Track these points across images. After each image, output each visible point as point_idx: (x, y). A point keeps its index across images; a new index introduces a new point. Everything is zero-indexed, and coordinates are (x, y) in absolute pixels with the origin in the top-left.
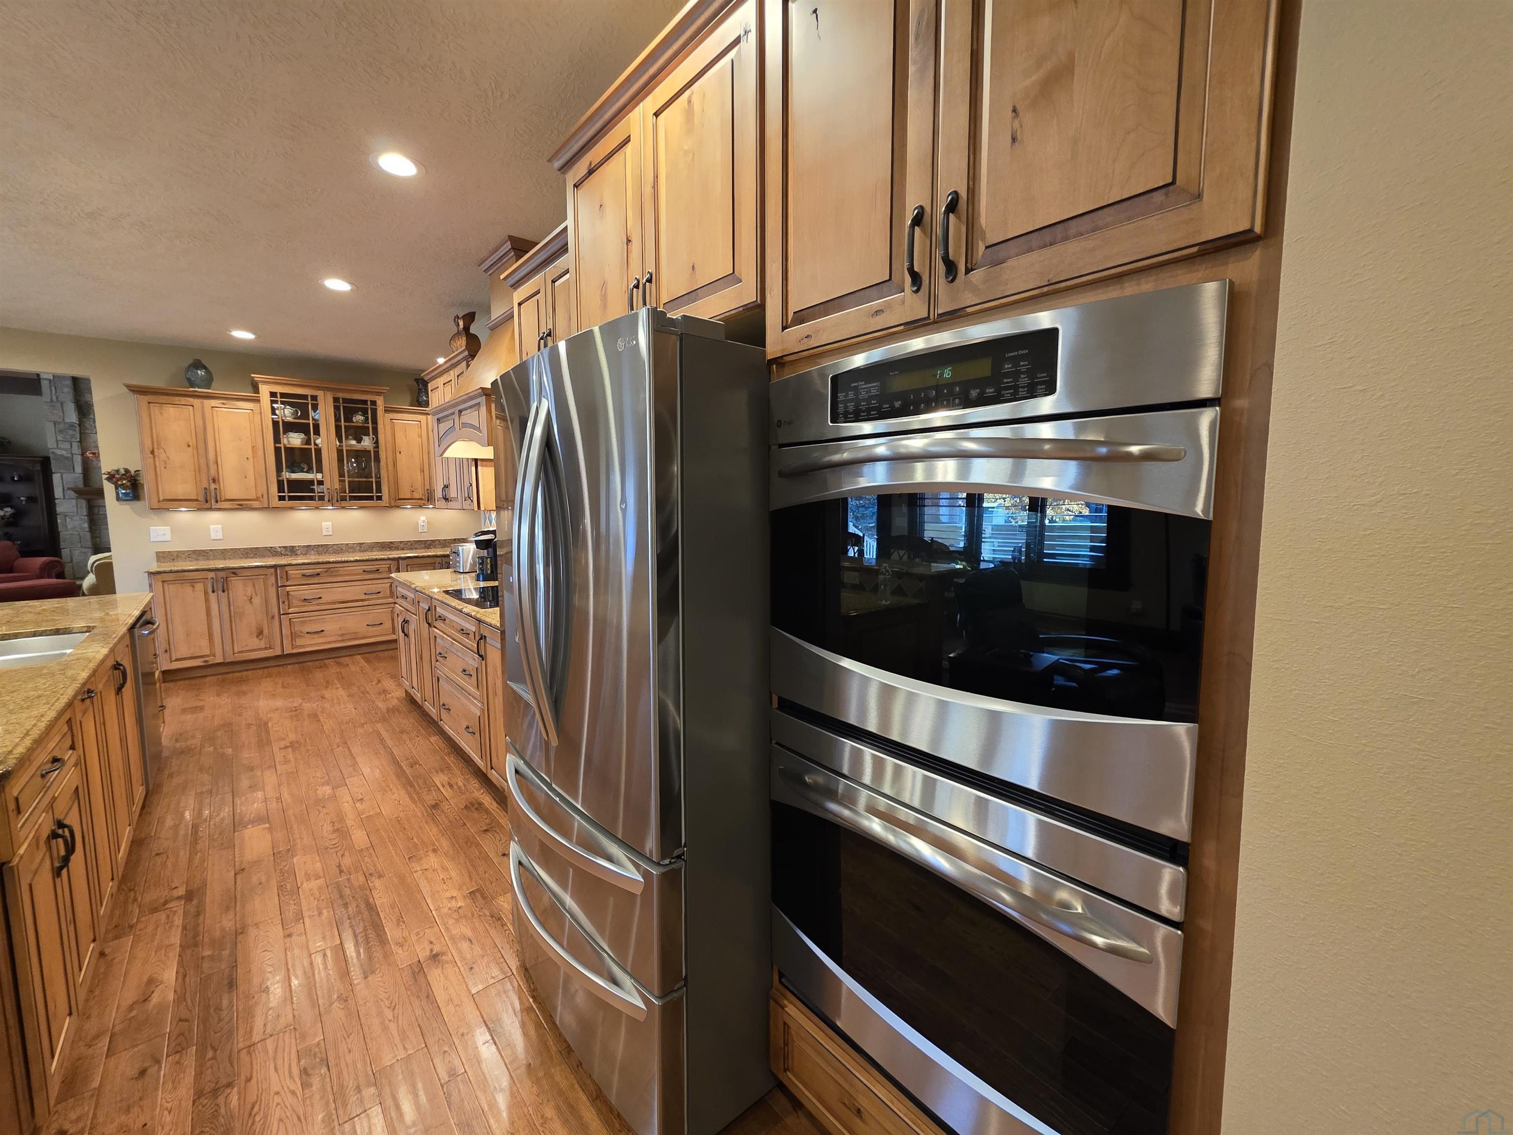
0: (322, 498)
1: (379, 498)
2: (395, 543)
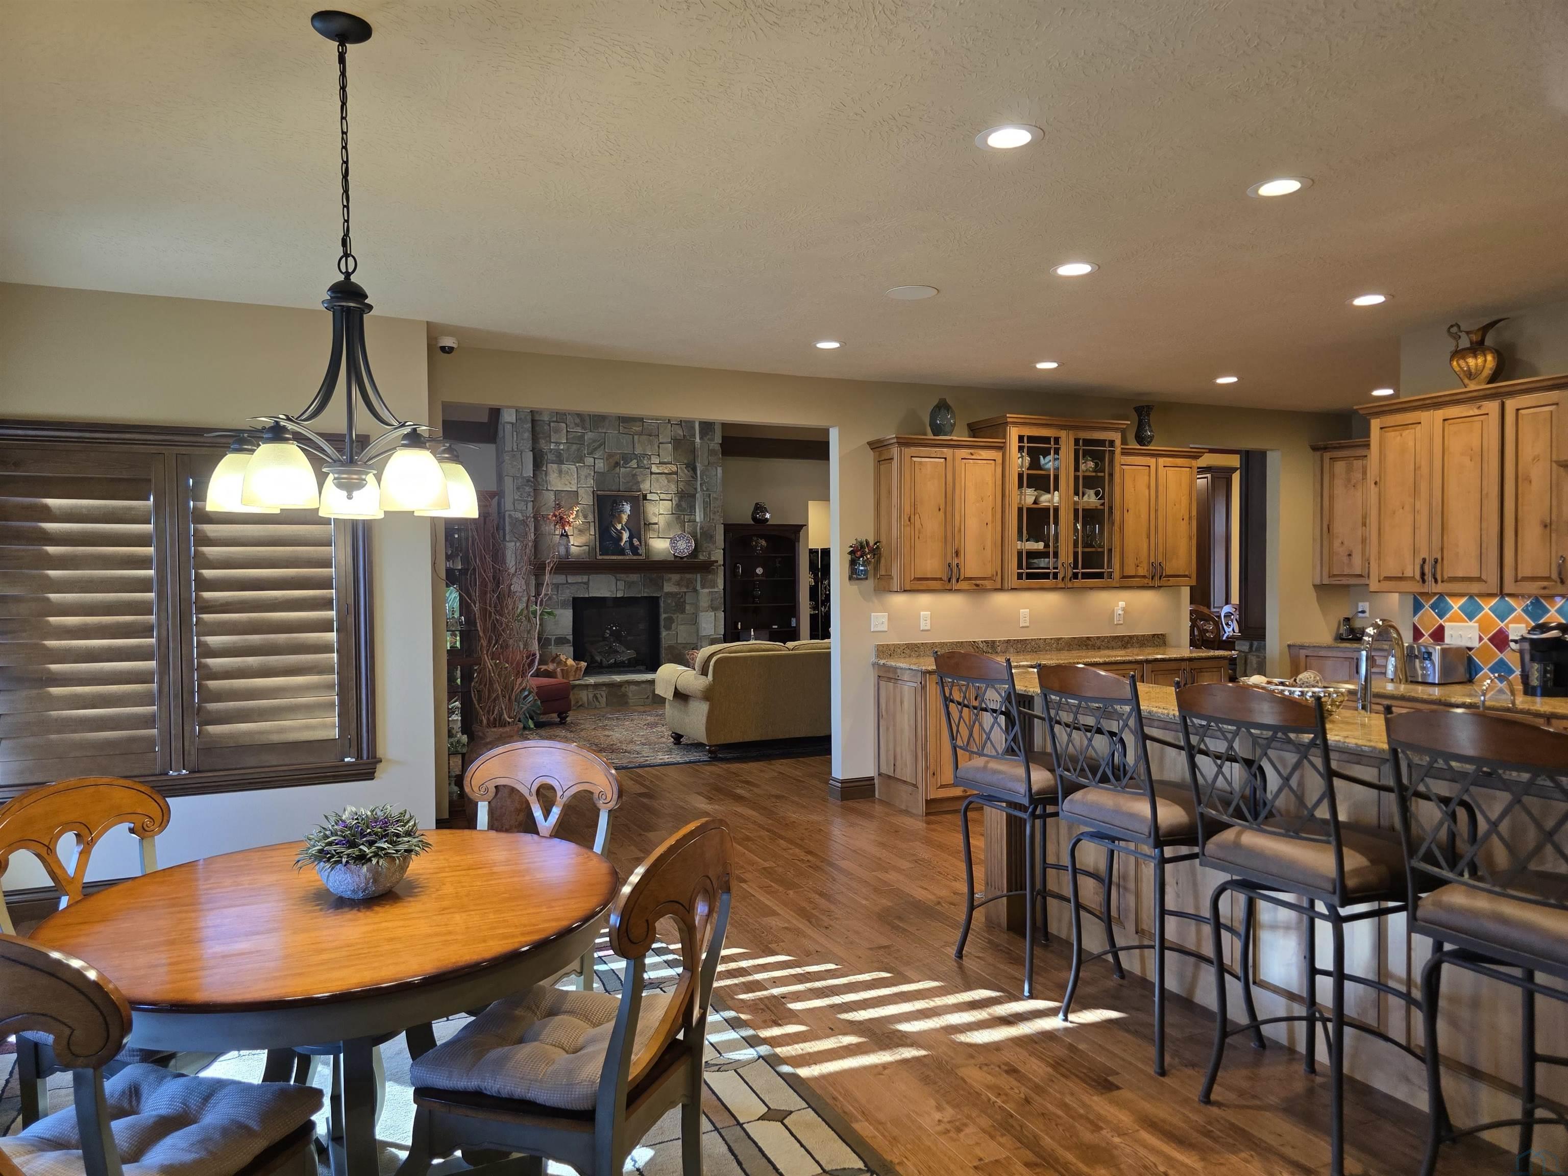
1: (1110, 575)
2: (1092, 640)
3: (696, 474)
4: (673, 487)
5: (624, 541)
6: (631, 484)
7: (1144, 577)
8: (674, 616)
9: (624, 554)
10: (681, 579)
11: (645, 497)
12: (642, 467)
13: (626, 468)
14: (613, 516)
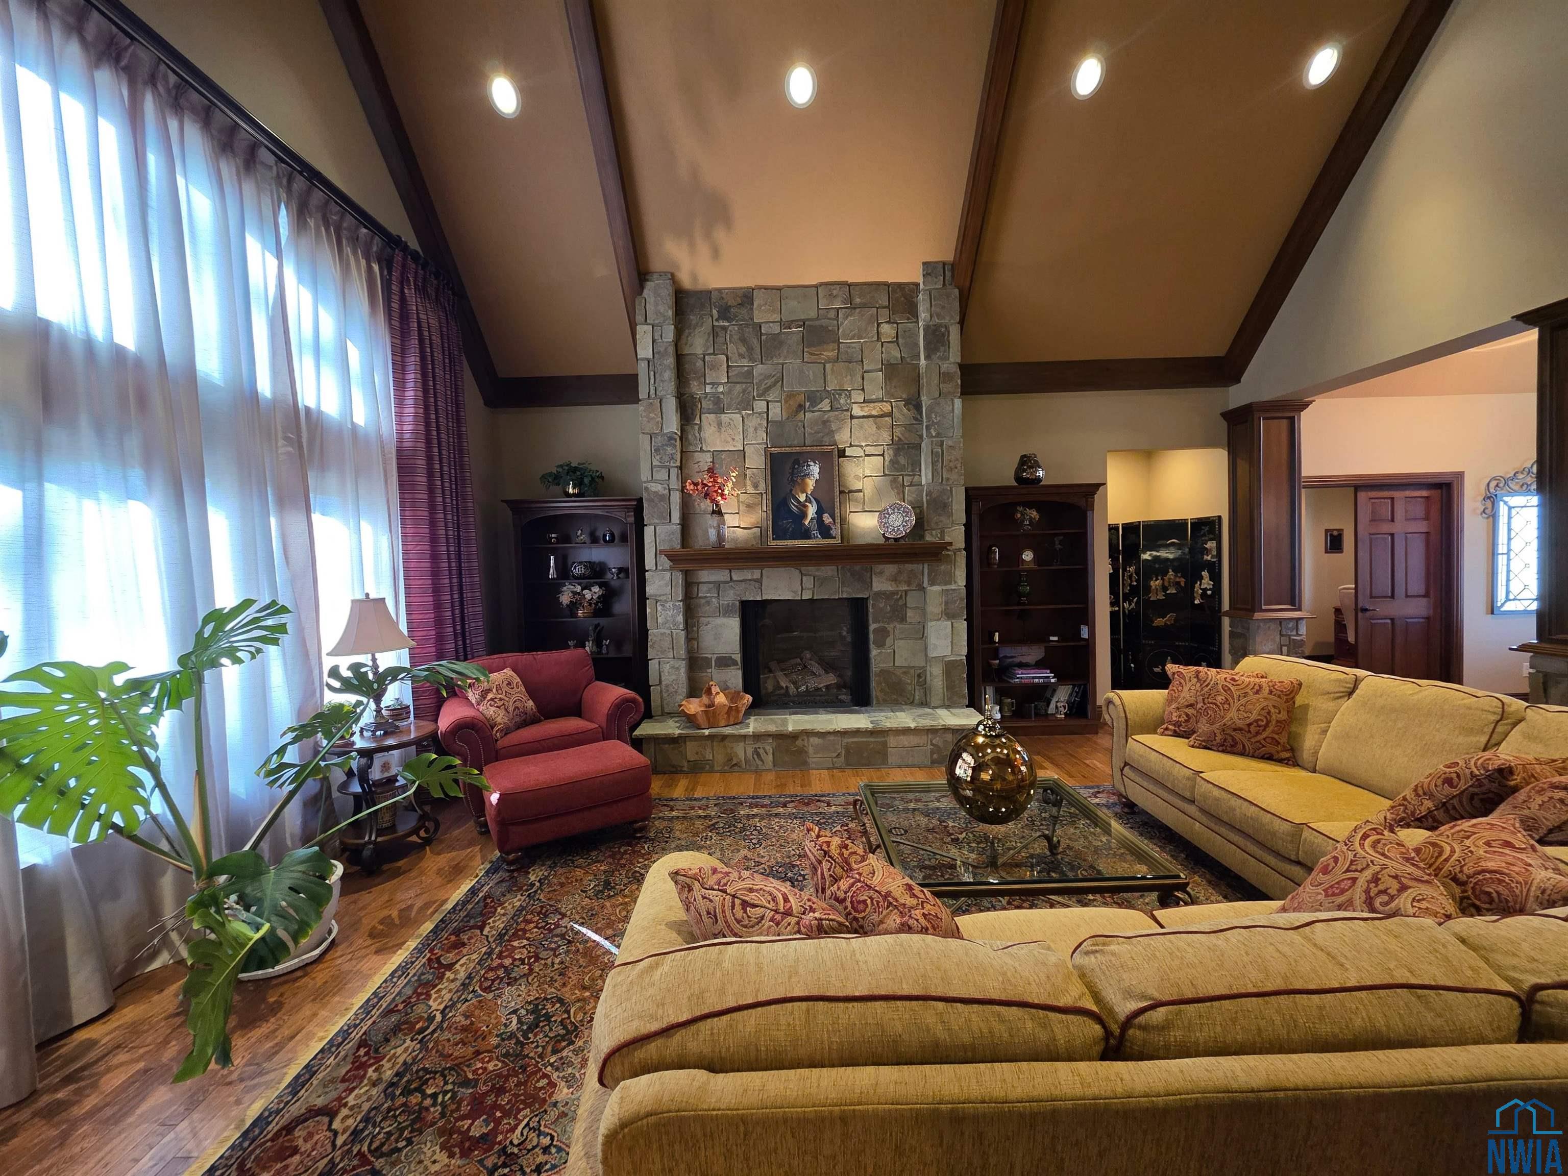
3: (921, 413)
4: (886, 437)
5: (809, 518)
6: (821, 435)
8: (890, 627)
9: (809, 538)
10: (900, 572)
11: (842, 454)
12: (837, 409)
13: (813, 412)
14: (793, 482)
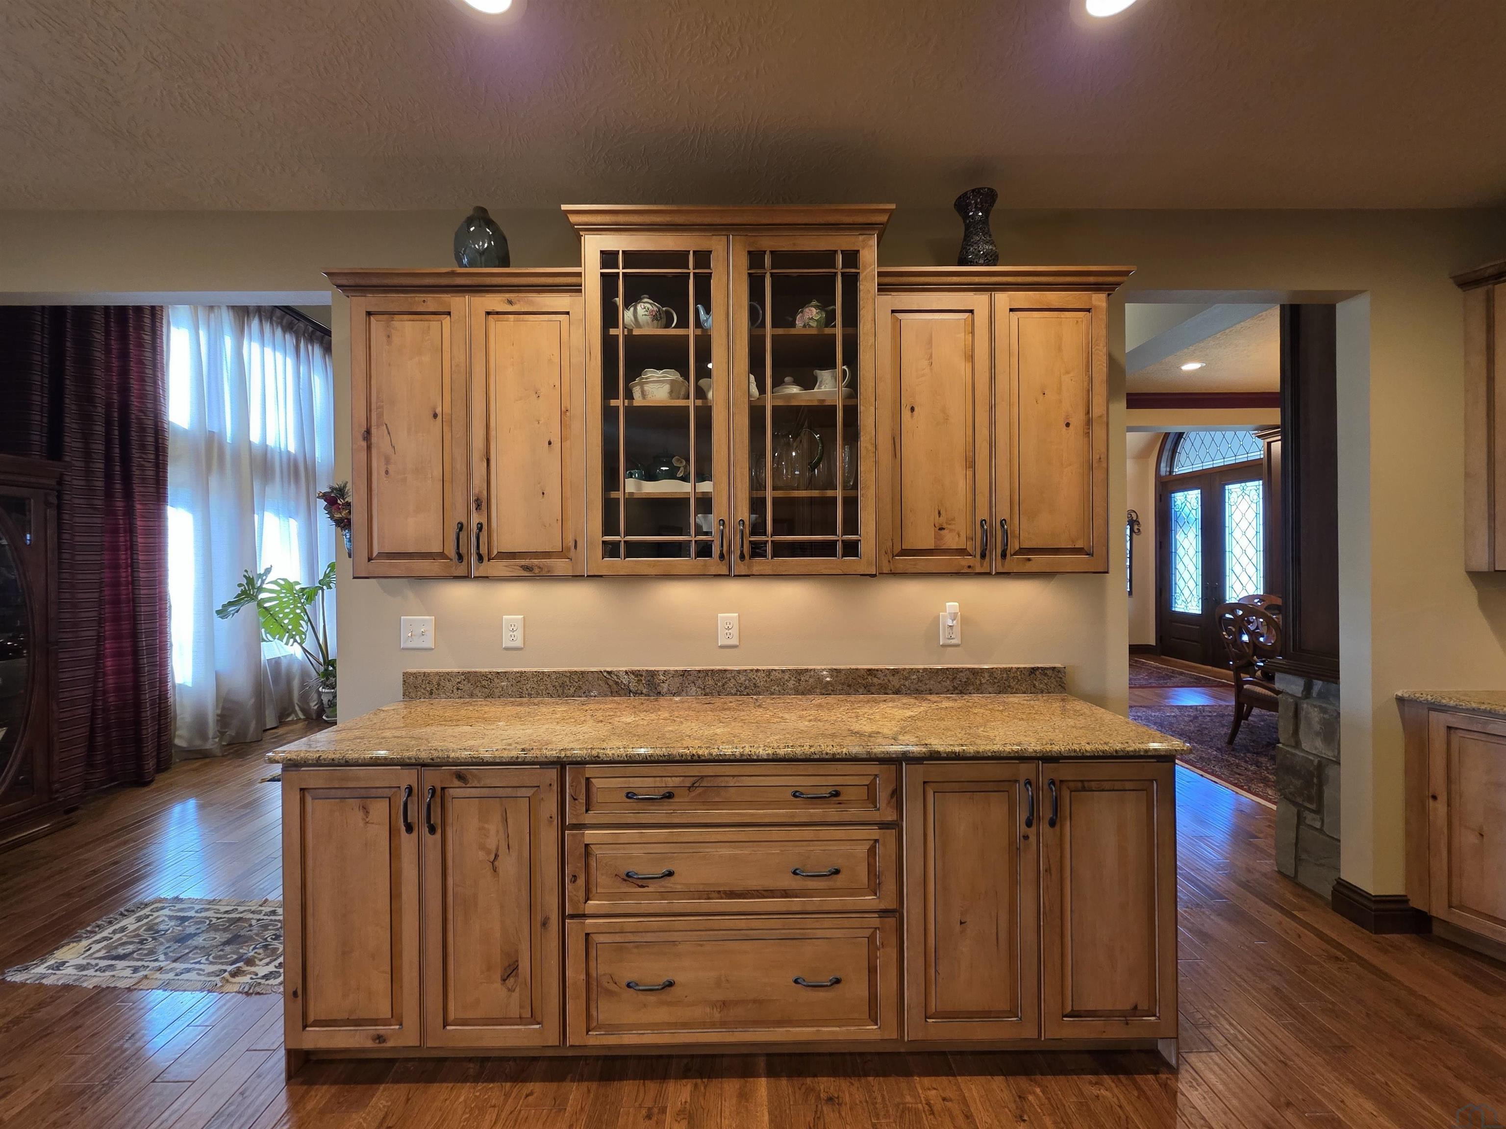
0: (705, 550)
1: (851, 549)
2: (880, 674)
7: (962, 552)
